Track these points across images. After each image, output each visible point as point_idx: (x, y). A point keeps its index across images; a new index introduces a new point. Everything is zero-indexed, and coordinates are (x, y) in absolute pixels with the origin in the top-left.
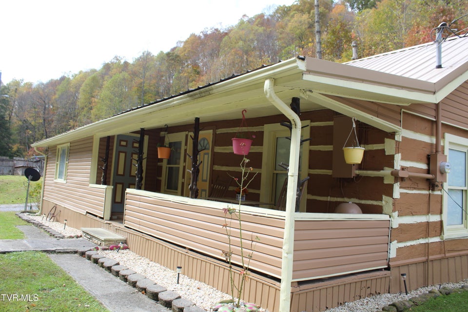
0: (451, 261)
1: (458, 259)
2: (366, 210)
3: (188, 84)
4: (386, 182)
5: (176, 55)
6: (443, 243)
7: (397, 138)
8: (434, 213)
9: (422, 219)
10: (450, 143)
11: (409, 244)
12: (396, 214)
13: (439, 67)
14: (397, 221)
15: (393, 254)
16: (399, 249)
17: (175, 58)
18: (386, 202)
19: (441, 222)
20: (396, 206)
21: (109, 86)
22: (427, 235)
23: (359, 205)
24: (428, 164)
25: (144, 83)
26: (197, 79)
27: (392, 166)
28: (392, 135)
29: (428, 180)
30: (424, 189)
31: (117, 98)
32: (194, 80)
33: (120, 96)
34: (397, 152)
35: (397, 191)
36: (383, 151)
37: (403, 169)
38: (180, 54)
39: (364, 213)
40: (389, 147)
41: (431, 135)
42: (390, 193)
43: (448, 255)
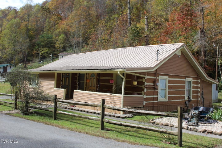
0: (161, 107)
1: (162, 107)
2: (139, 94)
3: (55, 25)
4: (143, 88)
5: (47, 8)
6: (158, 102)
7: (145, 78)
8: (155, 95)
9: (152, 96)
10: (160, 78)
11: (148, 102)
12: (145, 95)
13: (157, 60)
14: (145, 97)
15: (144, 104)
16: (146, 103)
17: (47, 9)
18: (143, 93)
19: (158, 97)
20: (145, 93)
21: (9, 27)
22: (153, 100)
23: (137, 93)
24: (154, 83)
25: (28, 24)
26: (60, 22)
27: (144, 84)
28: (144, 78)
29: (154, 87)
30: (152, 89)
31: (14, 34)
32: (58, 23)
33: (16, 33)
34: (145, 81)
35: (145, 90)
36: (142, 81)
37: (147, 85)
38: (49, 7)
39: (138, 95)
40: (144, 80)
41: (155, 76)
42: (144, 91)
43: (159, 105)
